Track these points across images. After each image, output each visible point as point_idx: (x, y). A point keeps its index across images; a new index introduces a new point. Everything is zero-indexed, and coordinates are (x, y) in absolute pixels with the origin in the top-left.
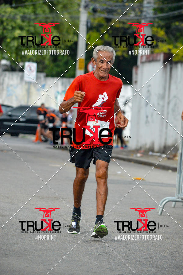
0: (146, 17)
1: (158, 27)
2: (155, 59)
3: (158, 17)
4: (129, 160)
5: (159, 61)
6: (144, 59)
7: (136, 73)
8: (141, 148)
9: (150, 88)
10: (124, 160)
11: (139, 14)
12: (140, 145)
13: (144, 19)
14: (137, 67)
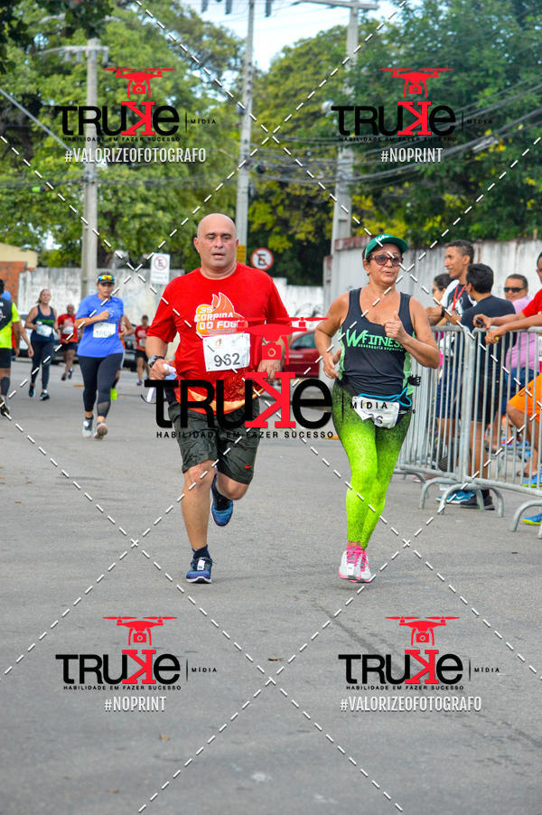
0: (342, 180)
1: (361, 194)
2: (357, 245)
3: (360, 180)
6: (341, 245)
7: (329, 268)
11: (331, 174)
13: (339, 182)
14: (331, 258)
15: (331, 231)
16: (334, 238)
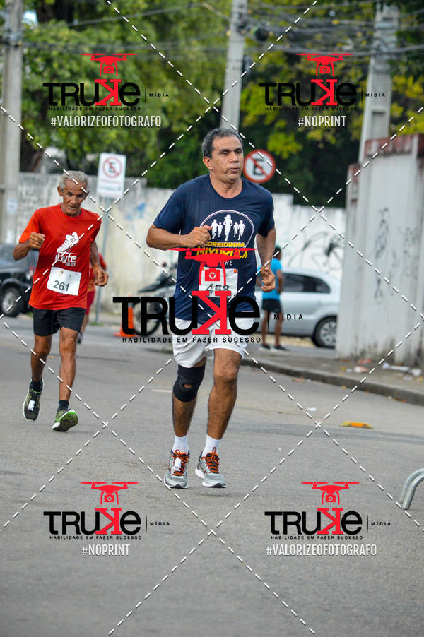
0: (379, 52)
1: (407, 75)
2: (398, 149)
3: (407, 53)
4: (336, 382)
5: (409, 152)
6: (374, 150)
7: (356, 181)
8: (363, 353)
9: (386, 216)
10: (323, 379)
11: (364, 44)
12: (361, 347)
13: (375, 56)
14: (358, 167)
15: (359, 128)
16: (365, 136)
